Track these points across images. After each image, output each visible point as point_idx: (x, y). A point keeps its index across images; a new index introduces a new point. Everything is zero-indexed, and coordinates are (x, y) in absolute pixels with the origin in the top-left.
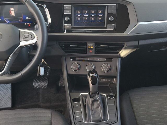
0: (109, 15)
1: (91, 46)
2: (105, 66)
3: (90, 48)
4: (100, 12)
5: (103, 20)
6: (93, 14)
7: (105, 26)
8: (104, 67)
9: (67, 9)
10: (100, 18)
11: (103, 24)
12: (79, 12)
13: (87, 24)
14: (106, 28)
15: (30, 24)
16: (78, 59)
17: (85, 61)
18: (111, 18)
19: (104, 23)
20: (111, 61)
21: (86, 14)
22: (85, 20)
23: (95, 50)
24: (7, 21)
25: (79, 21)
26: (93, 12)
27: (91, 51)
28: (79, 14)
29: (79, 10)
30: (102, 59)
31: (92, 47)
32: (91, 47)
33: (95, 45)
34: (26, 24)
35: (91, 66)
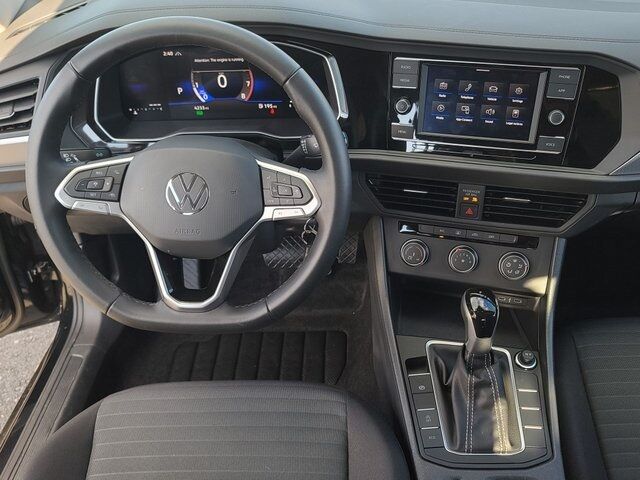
0: (549, 105)
1: (472, 195)
2: (512, 262)
3: (470, 202)
4: (519, 90)
5: (526, 117)
6: (493, 95)
7: (531, 140)
8: (509, 265)
9: (404, 73)
10: (516, 112)
11: (524, 132)
12: (444, 85)
13: (468, 129)
14: (534, 146)
15: (275, 107)
16: (423, 228)
17: (446, 237)
18: (556, 117)
19: (527, 127)
20: (534, 246)
21: (469, 93)
22: (463, 115)
23: (485, 208)
24: (202, 96)
25: (440, 114)
26: (493, 88)
27: (469, 212)
28: (443, 91)
29: (443, 77)
30: (505, 239)
31: (475, 200)
32: (471, 198)
33: (487, 194)
34: (261, 106)
35: (465, 258)
